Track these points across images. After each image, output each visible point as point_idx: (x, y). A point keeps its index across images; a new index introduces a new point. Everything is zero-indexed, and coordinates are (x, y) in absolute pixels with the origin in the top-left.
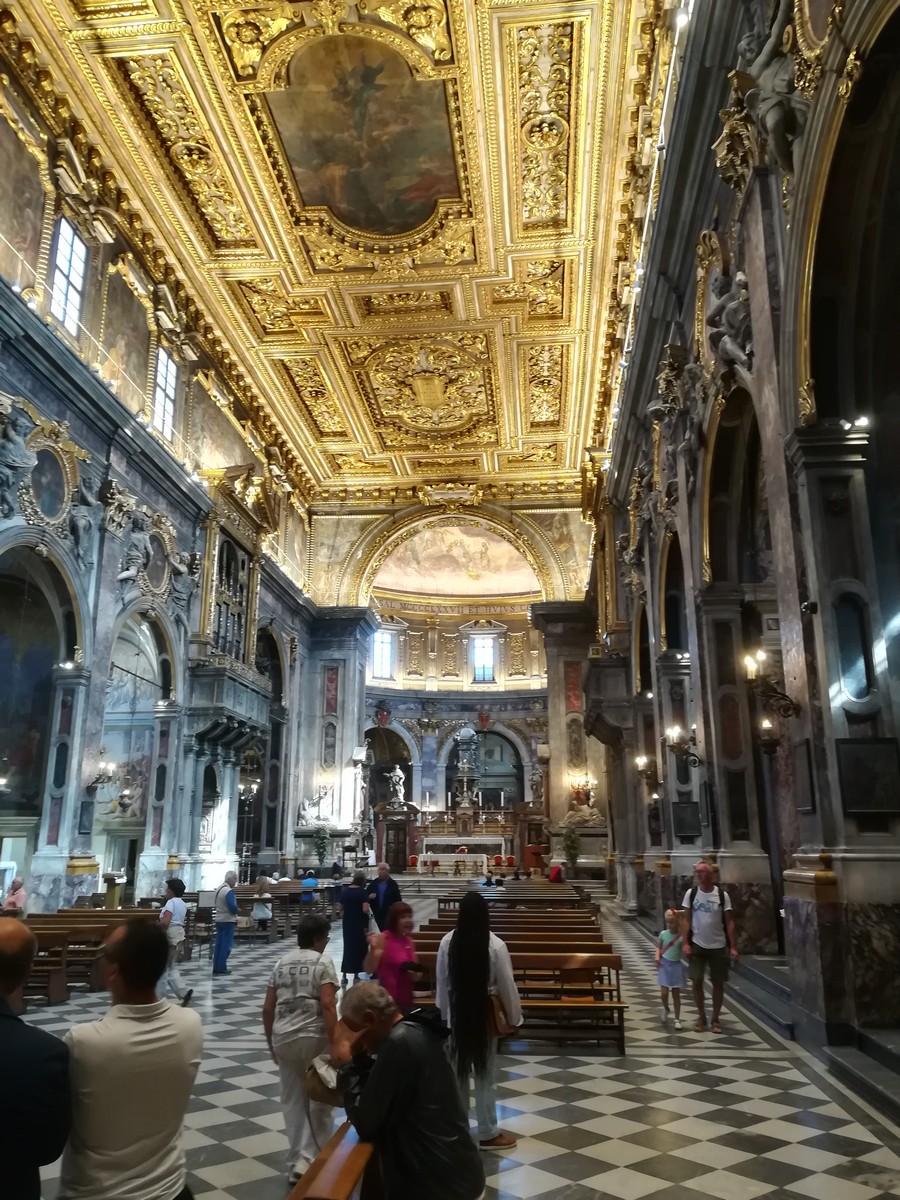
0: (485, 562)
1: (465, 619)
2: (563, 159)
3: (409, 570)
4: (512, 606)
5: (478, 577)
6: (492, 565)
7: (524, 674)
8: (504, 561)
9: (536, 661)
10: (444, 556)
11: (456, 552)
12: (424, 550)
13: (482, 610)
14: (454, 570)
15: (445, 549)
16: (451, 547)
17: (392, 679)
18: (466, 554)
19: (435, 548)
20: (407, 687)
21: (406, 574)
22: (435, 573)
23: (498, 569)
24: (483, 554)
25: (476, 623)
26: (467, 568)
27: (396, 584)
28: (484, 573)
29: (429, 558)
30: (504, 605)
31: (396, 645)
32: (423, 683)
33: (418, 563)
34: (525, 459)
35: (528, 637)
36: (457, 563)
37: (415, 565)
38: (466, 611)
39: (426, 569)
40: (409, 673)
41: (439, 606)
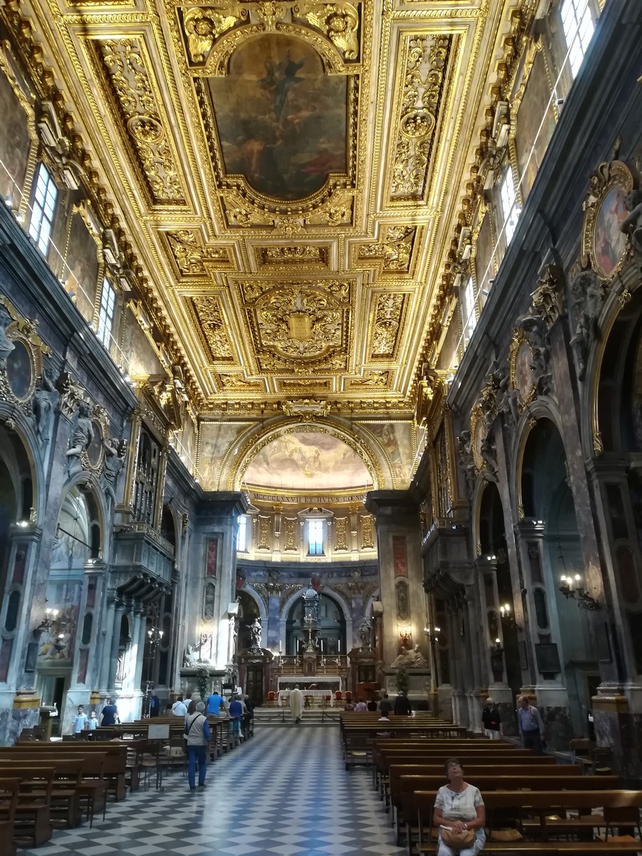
0: (317, 464)
1: (302, 507)
2: (429, 147)
3: (261, 469)
4: (338, 498)
5: (311, 475)
6: (323, 467)
7: (346, 549)
8: (331, 464)
9: (355, 539)
10: (287, 459)
11: (296, 456)
12: (273, 454)
13: (315, 500)
14: (294, 470)
15: (287, 454)
16: (292, 453)
17: (246, 552)
18: (303, 458)
19: (280, 453)
20: (258, 559)
21: (258, 472)
22: (280, 472)
23: (326, 470)
24: (316, 458)
25: (311, 509)
26: (304, 468)
27: (252, 479)
28: (316, 472)
29: (276, 460)
30: (331, 497)
31: (250, 526)
32: (270, 555)
33: (268, 464)
34: (363, 383)
35: (349, 521)
36: (297, 464)
37: (265, 466)
38: (303, 501)
39: (274, 469)
40: (260, 548)
41: (283, 497)
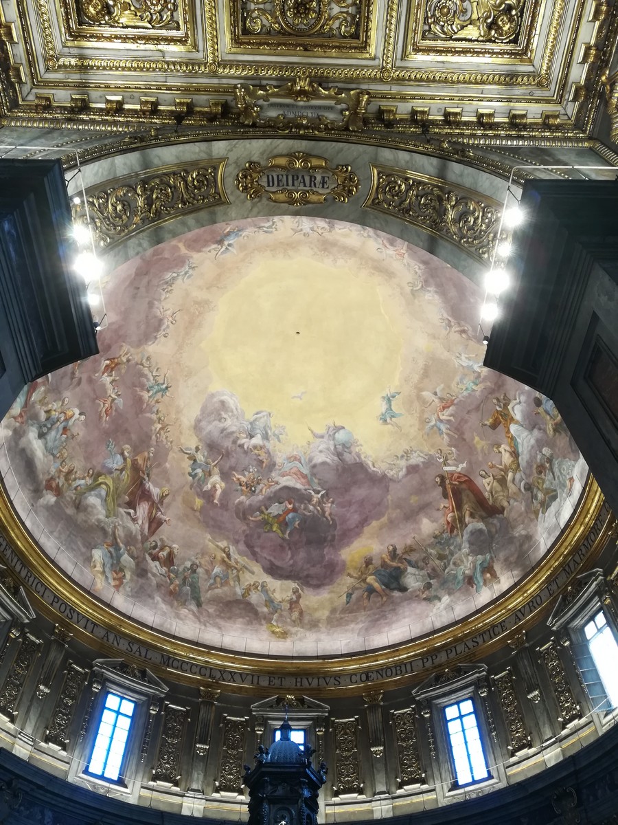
0: (295, 615)
1: (261, 693)
3: (184, 611)
4: (337, 676)
5: (284, 635)
6: (306, 619)
7: (361, 792)
8: (324, 614)
10: (237, 602)
11: (254, 598)
14: (250, 623)
15: (239, 591)
20: (146, 804)
21: (178, 616)
22: (221, 622)
23: (314, 625)
24: (293, 604)
25: (279, 700)
26: (269, 620)
27: (162, 625)
28: (294, 630)
29: (216, 600)
30: (326, 675)
31: (142, 721)
32: (177, 800)
35: (365, 725)
36: (256, 613)
38: (264, 682)
39: (209, 615)
40: (155, 778)
41: (223, 670)
